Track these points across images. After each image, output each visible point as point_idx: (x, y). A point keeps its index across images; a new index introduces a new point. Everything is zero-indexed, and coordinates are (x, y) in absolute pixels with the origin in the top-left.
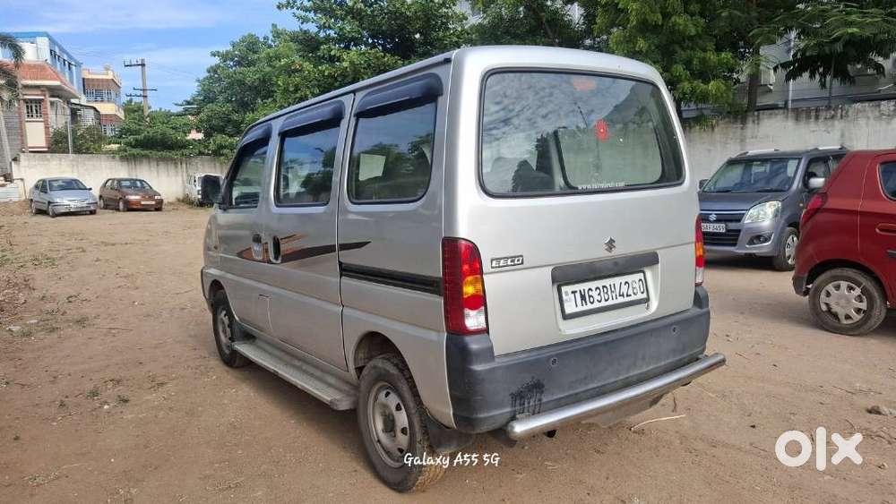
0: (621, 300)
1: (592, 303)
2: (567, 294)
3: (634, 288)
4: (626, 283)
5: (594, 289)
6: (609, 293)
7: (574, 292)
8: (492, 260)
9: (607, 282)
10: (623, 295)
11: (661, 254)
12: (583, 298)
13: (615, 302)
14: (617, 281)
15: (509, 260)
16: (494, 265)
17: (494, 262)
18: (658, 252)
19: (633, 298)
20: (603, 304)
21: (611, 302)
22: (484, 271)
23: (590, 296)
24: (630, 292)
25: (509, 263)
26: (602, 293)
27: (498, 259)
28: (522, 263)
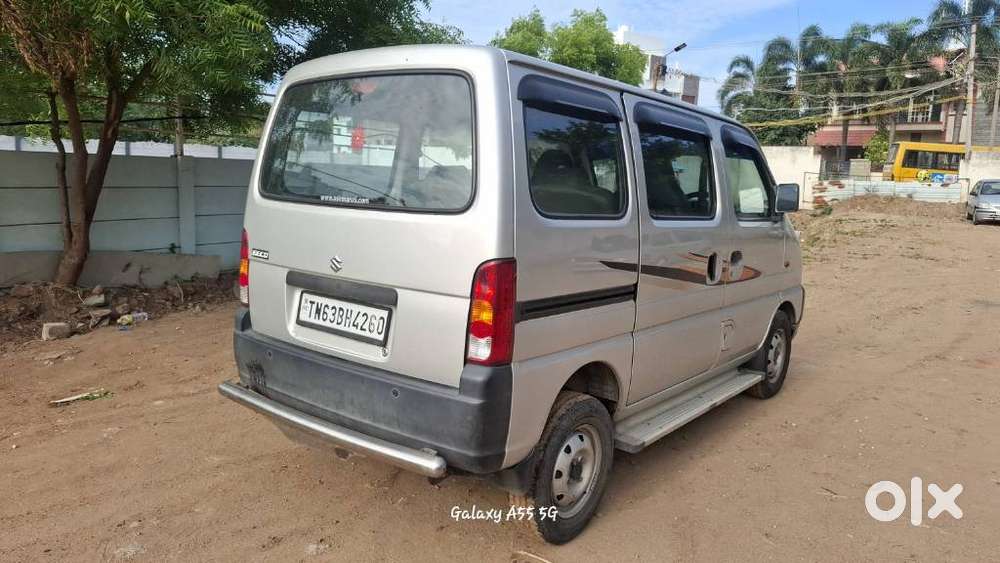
0: (352, 330)
1: (324, 320)
2: (306, 301)
3: (371, 324)
4: (365, 314)
5: (330, 307)
6: (344, 316)
7: (312, 303)
8: (253, 250)
9: (346, 305)
10: (357, 326)
11: (401, 296)
12: (318, 311)
13: (346, 329)
14: (356, 308)
15: (261, 253)
16: (253, 254)
17: (254, 252)
18: (399, 292)
19: (366, 334)
20: (334, 326)
21: (341, 327)
23: (324, 313)
24: (366, 326)
25: (261, 256)
26: (337, 315)
27: (256, 250)
28: (268, 258)
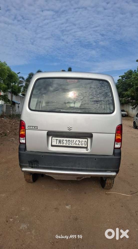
1: (63, 144)
2: (54, 140)
3: (81, 143)
4: (79, 141)
5: (65, 140)
6: (71, 142)
7: (57, 140)
8: (28, 126)
9: (71, 139)
10: (76, 144)
11: (94, 135)
12: (60, 142)
13: (72, 145)
14: (75, 139)
15: (33, 127)
16: (29, 128)
17: (29, 127)
18: (93, 134)
19: (80, 146)
20: (67, 145)
21: (70, 145)
22: (26, 129)
23: (62, 142)
25: (33, 128)
26: (68, 142)
27: (30, 126)
28: (37, 128)
